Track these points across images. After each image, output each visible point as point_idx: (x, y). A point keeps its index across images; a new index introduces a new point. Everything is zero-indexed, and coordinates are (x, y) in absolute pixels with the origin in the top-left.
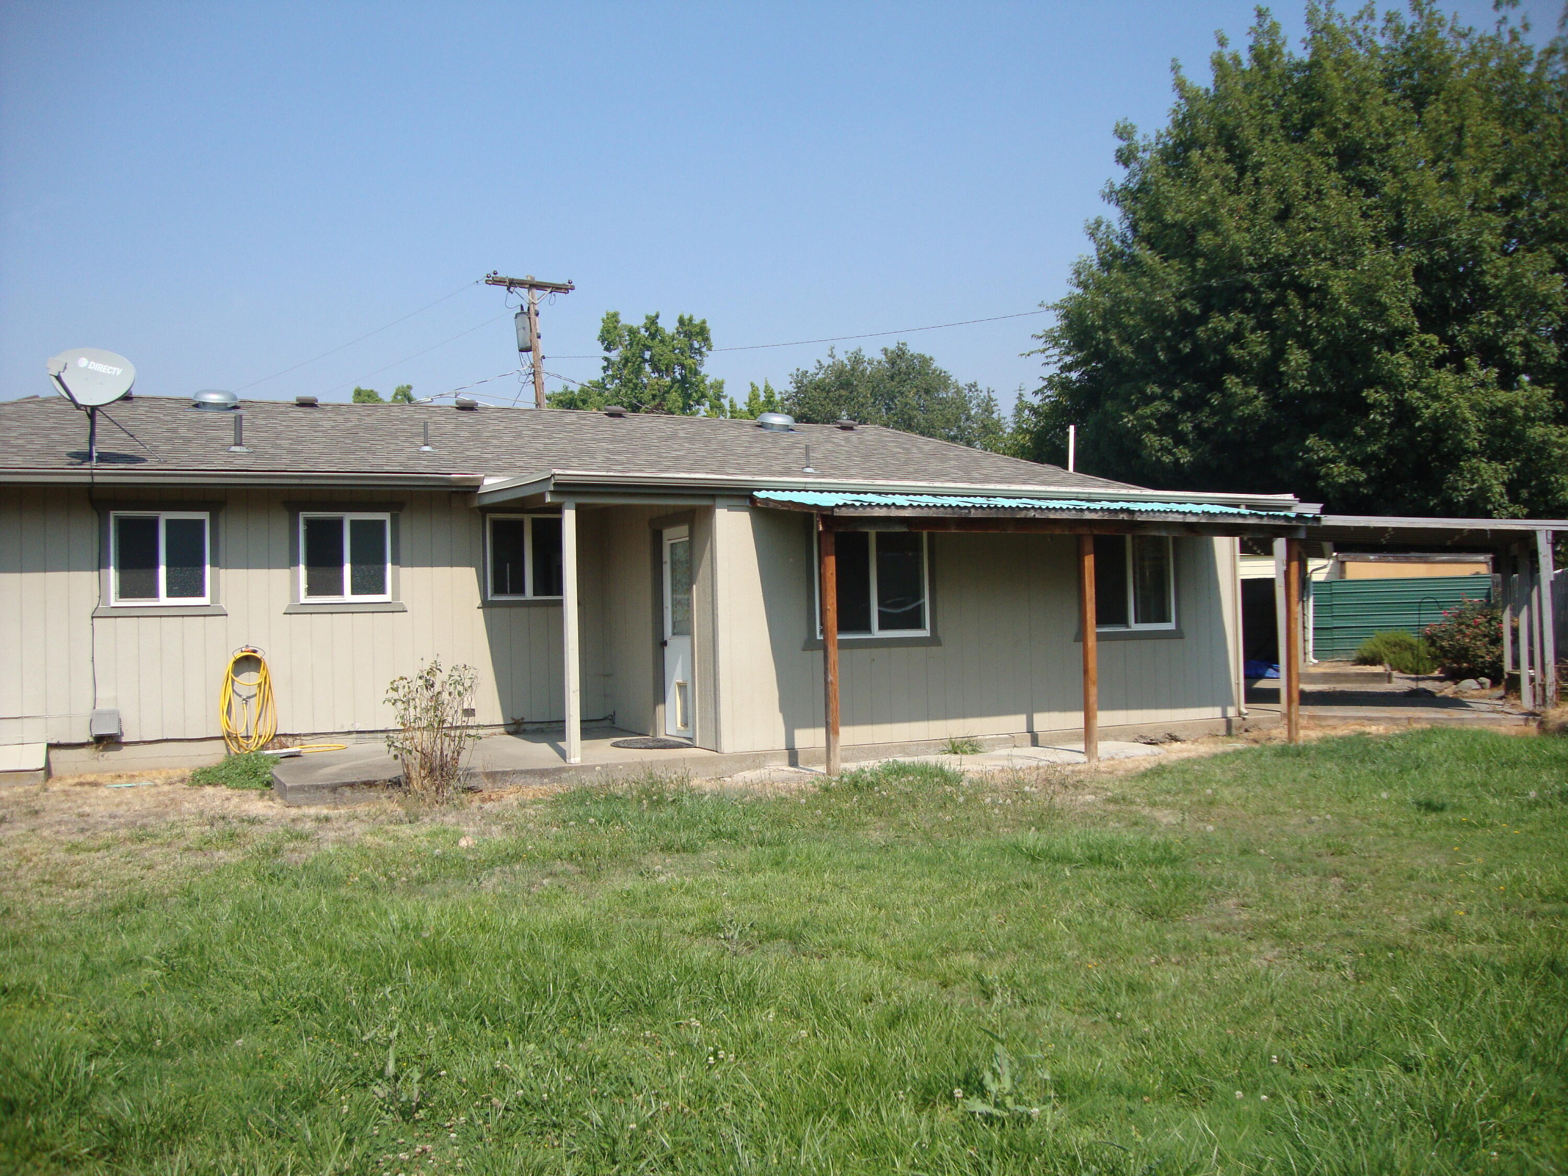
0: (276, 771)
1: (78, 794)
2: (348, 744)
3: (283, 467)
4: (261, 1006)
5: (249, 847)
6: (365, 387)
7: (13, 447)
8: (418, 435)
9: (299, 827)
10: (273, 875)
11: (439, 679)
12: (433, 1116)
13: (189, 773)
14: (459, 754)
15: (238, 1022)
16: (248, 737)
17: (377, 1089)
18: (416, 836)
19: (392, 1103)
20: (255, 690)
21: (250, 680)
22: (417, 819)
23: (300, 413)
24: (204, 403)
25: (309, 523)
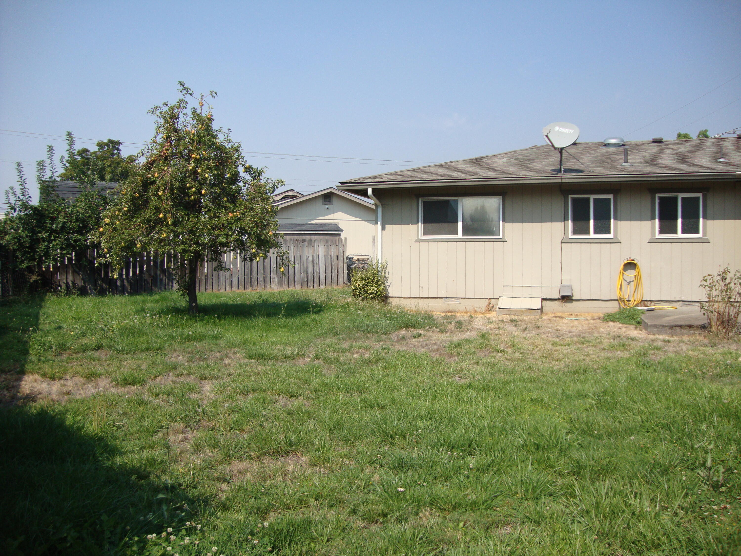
0: (643, 317)
1: (555, 321)
2: (677, 307)
3: (648, 172)
4: (641, 423)
5: (632, 351)
6: (683, 132)
7: (528, 168)
8: (717, 153)
9: (655, 344)
10: (644, 364)
11: (729, 276)
12: (730, 491)
13: (602, 316)
14: (738, 315)
15: (630, 429)
16: (629, 301)
17: (700, 472)
18: (715, 354)
19: (708, 481)
20: (633, 279)
21: (631, 273)
22: (715, 345)
23: (655, 146)
24: (609, 144)
25: (661, 199)
